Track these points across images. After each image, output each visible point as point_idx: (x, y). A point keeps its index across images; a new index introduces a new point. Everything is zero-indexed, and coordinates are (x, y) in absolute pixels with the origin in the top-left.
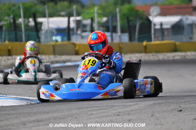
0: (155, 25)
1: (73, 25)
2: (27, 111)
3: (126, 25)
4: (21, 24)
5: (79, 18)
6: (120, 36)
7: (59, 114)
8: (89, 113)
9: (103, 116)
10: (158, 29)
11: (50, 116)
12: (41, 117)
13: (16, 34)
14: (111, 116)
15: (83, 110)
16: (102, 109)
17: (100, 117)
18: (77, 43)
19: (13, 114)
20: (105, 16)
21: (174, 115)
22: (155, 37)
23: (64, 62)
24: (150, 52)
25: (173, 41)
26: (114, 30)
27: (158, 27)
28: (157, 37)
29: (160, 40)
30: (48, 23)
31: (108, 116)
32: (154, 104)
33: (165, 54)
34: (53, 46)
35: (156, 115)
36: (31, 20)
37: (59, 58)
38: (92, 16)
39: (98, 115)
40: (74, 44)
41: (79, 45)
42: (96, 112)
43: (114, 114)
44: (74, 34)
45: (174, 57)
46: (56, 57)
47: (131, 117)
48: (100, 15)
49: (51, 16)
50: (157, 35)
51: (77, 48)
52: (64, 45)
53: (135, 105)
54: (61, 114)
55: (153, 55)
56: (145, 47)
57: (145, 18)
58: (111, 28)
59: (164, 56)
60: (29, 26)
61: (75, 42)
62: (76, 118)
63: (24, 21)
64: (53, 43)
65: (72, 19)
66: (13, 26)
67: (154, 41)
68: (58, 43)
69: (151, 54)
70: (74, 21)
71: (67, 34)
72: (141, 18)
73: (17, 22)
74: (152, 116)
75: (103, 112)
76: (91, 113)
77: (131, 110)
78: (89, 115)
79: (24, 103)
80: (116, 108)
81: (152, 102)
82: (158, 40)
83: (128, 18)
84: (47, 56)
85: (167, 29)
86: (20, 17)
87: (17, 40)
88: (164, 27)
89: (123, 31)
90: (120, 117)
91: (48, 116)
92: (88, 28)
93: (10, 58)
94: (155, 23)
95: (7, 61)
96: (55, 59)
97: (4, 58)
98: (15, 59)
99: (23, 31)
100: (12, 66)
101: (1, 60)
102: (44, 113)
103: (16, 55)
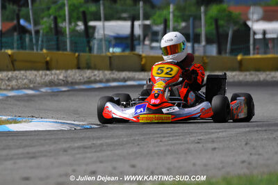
0: (255, 33)
1: (138, 31)
2: (69, 137)
3: (214, 32)
4: (65, 28)
5: (148, 22)
6: (204, 46)
7: (115, 140)
8: (156, 139)
9: (177, 144)
10: (259, 39)
11: (101, 141)
13: (58, 38)
14: (187, 143)
15: (148, 136)
16: (176, 136)
18: (144, 55)
19: (50, 139)
20: (184, 20)
22: (254, 49)
23: (125, 80)
24: (247, 70)
26: (196, 39)
27: (259, 36)
28: (258, 49)
29: (261, 54)
30: (104, 25)
31: (184, 143)
32: (249, 132)
34: (110, 57)
35: (253, 143)
36: (80, 23)
37: (116, 75)
39: (170, 142)
40: (140, 56)
41: (145, 57)
42: (167, 139)
43: (193, 142)
44: (139, 44)
46: (113, 74)
47: (215, 145)
49: (108, 18)
50: (257, 46)
53: (223, 132)
54: (117, 140)
55: (251, 74)
56: (241, 62)
57: (241, 22)
58: (191, 36)
60: (77, 31)
61: (141, 53)
62: (138, 145)
63: (70, 23)
64: (109, 54)
65: (137, 23)
66: (53, 31)
67: (254, 54)
69: (248, 73)
70: (140, 25)
71: (129, 41)
72: (236, 23)
73: (60, 25)
74: (246, 144)
75: (177, 139)
76: (159, 139)
77: (217, 138)
78: (157, 142)
79: (66, 128)
80: (195, 135)
81: (247, 129)
82: (258, 53)
83: (216, 21)
84: (101, 72)
85: (273, 39)
87: (58, 49)
88: (268, 36)
89: (209, 41)
90: (200, 145)
91: (99, 142)
93: (48, 72)
94: (256, 31)
95: (44, 77)
96: (112, 76)
97: (41, 72)
98: (55, 74)
99: (68, 36)
100: (51, 84)
101: (36, 75)
102: (94, 139)
103: (57, 69)
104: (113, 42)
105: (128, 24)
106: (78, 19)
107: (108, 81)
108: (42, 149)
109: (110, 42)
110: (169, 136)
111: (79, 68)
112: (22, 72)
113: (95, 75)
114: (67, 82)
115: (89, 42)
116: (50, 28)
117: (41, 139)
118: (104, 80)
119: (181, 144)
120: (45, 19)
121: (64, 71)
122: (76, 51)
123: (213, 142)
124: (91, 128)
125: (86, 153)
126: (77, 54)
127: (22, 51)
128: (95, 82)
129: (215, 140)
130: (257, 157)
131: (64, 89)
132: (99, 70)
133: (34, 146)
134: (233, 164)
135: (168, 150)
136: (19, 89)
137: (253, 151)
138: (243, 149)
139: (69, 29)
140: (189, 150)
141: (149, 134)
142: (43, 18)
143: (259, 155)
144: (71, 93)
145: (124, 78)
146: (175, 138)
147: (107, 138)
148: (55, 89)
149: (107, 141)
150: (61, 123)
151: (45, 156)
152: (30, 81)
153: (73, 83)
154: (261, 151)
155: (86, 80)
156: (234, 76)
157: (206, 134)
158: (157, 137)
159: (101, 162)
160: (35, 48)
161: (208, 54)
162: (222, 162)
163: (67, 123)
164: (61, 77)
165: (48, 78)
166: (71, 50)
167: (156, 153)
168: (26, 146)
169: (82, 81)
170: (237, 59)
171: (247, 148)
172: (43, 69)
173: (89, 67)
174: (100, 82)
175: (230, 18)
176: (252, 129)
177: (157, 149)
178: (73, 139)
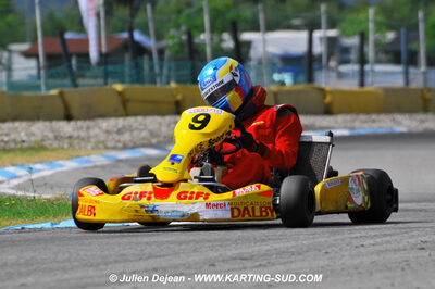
1: (318, 48)
4: (205, 45)
5: (332, 33)
6: (425, 74)
7: (289, 244)
9: (388, 251)
12: (250, 250)
13: (193, 66)
15: (341, 237)
16: (386, 235)
18: (328, 88)
19: (187, 243)
20: (391, 28)
30: (265, 42)
31: (399, 250)
34: (275, 94)
36: (226, 36)
38: (362, 27)
39: (377, 248)
40: (322, 91)
41: (332, 92)
43: (414, 247)
44: (320, 68)
48: (380, 27)
49: (271, 27)
51: (328, 99)
52: (299, 91)
54: (293, 243)
61: (323, 85)
63: (212, 39)
64: (274, 88)
65: (317, 34)
66: (186, 50)
68: (284, 88)
70: (321, 39)
73: (196, 41)
75: (389, 242)
78: (357, 247)
86: (203, 31)
91: (264, 248)
92: (354, 56)
97: (167, 119)
101: (160, 124)
104: (279, 64)
106: (224, 30)
109: (273, 65)
112: (140, 118)
116: (181, 45)
117: (174, 243)
120: (172, 32)
127: (137, 86)
133: (164, 256)
136: (135, 147)
142: (167, 29)
146: (384, 239)
152: (152, 134)
160: (158, 80)
168: (151, 256)
172: (170, 114)
177: (357, 261)
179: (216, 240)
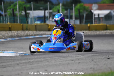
0: (95, 15)
1: (47, 14)
3: (78, 14)
5: (51, 11)
6: (74, 21)
8: (55, 59)
9: (63, 61)
10: (97, 18)
11: (33, 60)
13: (14, 18)
14: (68, 60)
15: (52, 58)
16: (63, 58)
17: (62, 61)
18: (49, 24)
20: (66, 10)
21: (105, 60)
22: (95, 22)
23: (42, 35)
24: (92, 30)
25: (105, 24)
26: (71, 18)
27: (97, 16)
28: (96, 21)
29: (98, 23)
32: (93, 56)
33: (100, 31)
34: (36, 26)
35: (95, 60)
37: (38, 33)
39: (61, 60)
40: (48, 25)
42: (60, 59)
43: (70, 60)
44: (48, 20)
45: (105, 33)
46: (37, 32)
47: (79, 61)
49: (35, 9)
51: (49, 27)
53: (82, 56)
55: (94, 32)
56: (89, 27)
57: (89, 10)
58: (69, 16)
59: (100, 32)
60: (22, 15)
61: (48, 24)
62: (48, 62)
64: (35, 24)
65: (46, 11)
67: (94, 24)
69: (92, 31)
70: (48, 12)
71: (43, 19)
72: (87, 11)
73: (15, 12)
74: (92, 61)
75: (64, 59)
76: (56, 59)
78: (56, 60)
79: (18, 55)
80: (71, 57)
81: (92, 55)
82: (96, 23)
83: (79, 10)
84: (32, 32)
85: (102, 18)
87: (14, 22)
88: (100, 16)
89: (76, 18)
90: (73, 61)
91: (32, 61)
93: (10, 32)
94: (95, 14)
95: (8, 34)
96: (36, 33)
97: (7, 32)
98: (13, 33)
99: (18, 17)
100: (12, 37)
101: (5, 33)
102: (30, 59)
103: (14, 30)
104: (37, 19)
105: (43, 12)
106: (22, 10)
107: (35, 35)
108: (8, 64)
109: (35, 19)
110: (61, 58)
111: (23, 30)
113: (29, 33)
114: (18, 36)
115: (27, 19)
116: (11, 14)
117: (8, 60)
118: (33, 35)
119: (65, 61)
120: (9, 10)
121: (17, 31)
122: (21, 23)
123: (79, 60)
124: (28, 55)
125: (26, 65)
126: (22, 24)
128: (30, 36)
129: (79, 59)
130: (96, 66)
131: (17, 39)
132: (31, 30)
134: (87, 69)
135: (60, 64)
137: (95, 64)
138: (91, 63)
139: (19, 14)
140: (69, 63)
141: (52, 57)
142: (8, 10)
143: (98, 65)
144: (20, 40)
145: (41, 34)
147: (35, 59)
148: (13, 39)
149: (35, 60)
150: (16, 53)
151: (9, 66)
152: (3, 36)
153: (20, 36)
154: (98, 64)
155: (26, 35)
156: (87, 33)
157: (76, 57)
158: (56, 58)
159: (33, 69)
160: (5, 22)
161: (76, 24)
162: (82, 68)
163: (18, 53)
164: (16, 34)
165: (10, 34)
166: (20, 23)
167: (55, 65)
169: (24, 35)
170: (87, 26)
171: (92, 62)
172: (8, 31)
173: (27, 29)
174: (32, 35)
175: (85, 9)
176: (94, 54)
177: (55, 63)
178: (21, 60)
179: (19, 59)
